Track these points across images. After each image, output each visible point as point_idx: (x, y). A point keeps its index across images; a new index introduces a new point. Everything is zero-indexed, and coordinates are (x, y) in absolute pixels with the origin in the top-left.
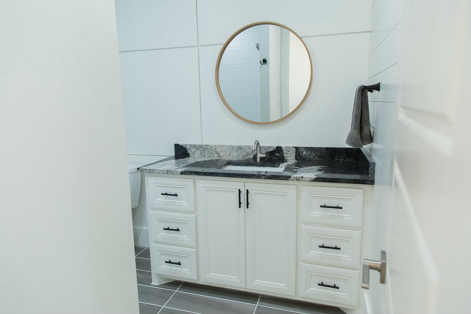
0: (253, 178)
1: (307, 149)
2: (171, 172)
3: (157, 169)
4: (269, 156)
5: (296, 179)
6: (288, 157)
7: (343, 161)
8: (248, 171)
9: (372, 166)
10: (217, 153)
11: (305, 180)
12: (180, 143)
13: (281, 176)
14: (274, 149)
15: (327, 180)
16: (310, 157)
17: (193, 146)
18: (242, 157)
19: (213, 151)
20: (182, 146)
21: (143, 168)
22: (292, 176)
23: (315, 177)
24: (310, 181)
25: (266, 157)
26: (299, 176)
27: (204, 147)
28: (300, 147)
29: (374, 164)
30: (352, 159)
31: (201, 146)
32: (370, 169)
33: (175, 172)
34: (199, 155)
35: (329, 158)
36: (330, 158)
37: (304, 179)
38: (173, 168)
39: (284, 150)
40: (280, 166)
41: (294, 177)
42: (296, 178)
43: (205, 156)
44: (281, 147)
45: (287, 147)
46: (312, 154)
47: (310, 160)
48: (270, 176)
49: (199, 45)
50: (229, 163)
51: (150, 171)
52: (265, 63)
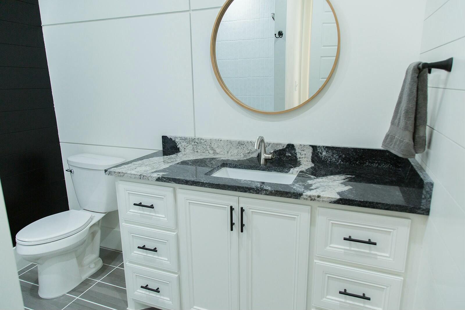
0: (250, 192)
1: (328, 148)
2: (145, 177)
3: (129, 172)
4: (277, 156)
5: (310, 199)
6: (302, 158)
7: (377, 167)
8: (245, 180)
9: (427, 187)
10: (212, 149)
11: (323, 201)
12: (169, 135)
13: (289, 192)
14: (285, 147)
15: (356, 203)
16: (331, 159)
17: (184, 139)
18: (242, 156)
19: (208, 147)
20: (170, 138)
21: (112, 170)
22: (304, 194)
23: (338, 197)
24: (330, 203)
25: (272, 158)
26: (314, 195)
27: (197, 141)
28: (319, 147)
29: (432, 184)
30: (390, 166)
31: (193, 140)
32: (424, 192)
33: (149, 178)
34: (191, 150)
35: (357, 163)
36: (359, 163)
37: (321, 199)
38: (149, 172)
39: (297, 149)
40: (291, 171)
41: (307, 195)
42: (310, 197)
43: (197, 152)
44: (293, 145)
45: (301, 145)
46: (335, 156)
47: (331, 164)
48: (273, 192)
49: (191, 9)
50: (225, 164)
51: (119, 174)
52: (281, 36)
